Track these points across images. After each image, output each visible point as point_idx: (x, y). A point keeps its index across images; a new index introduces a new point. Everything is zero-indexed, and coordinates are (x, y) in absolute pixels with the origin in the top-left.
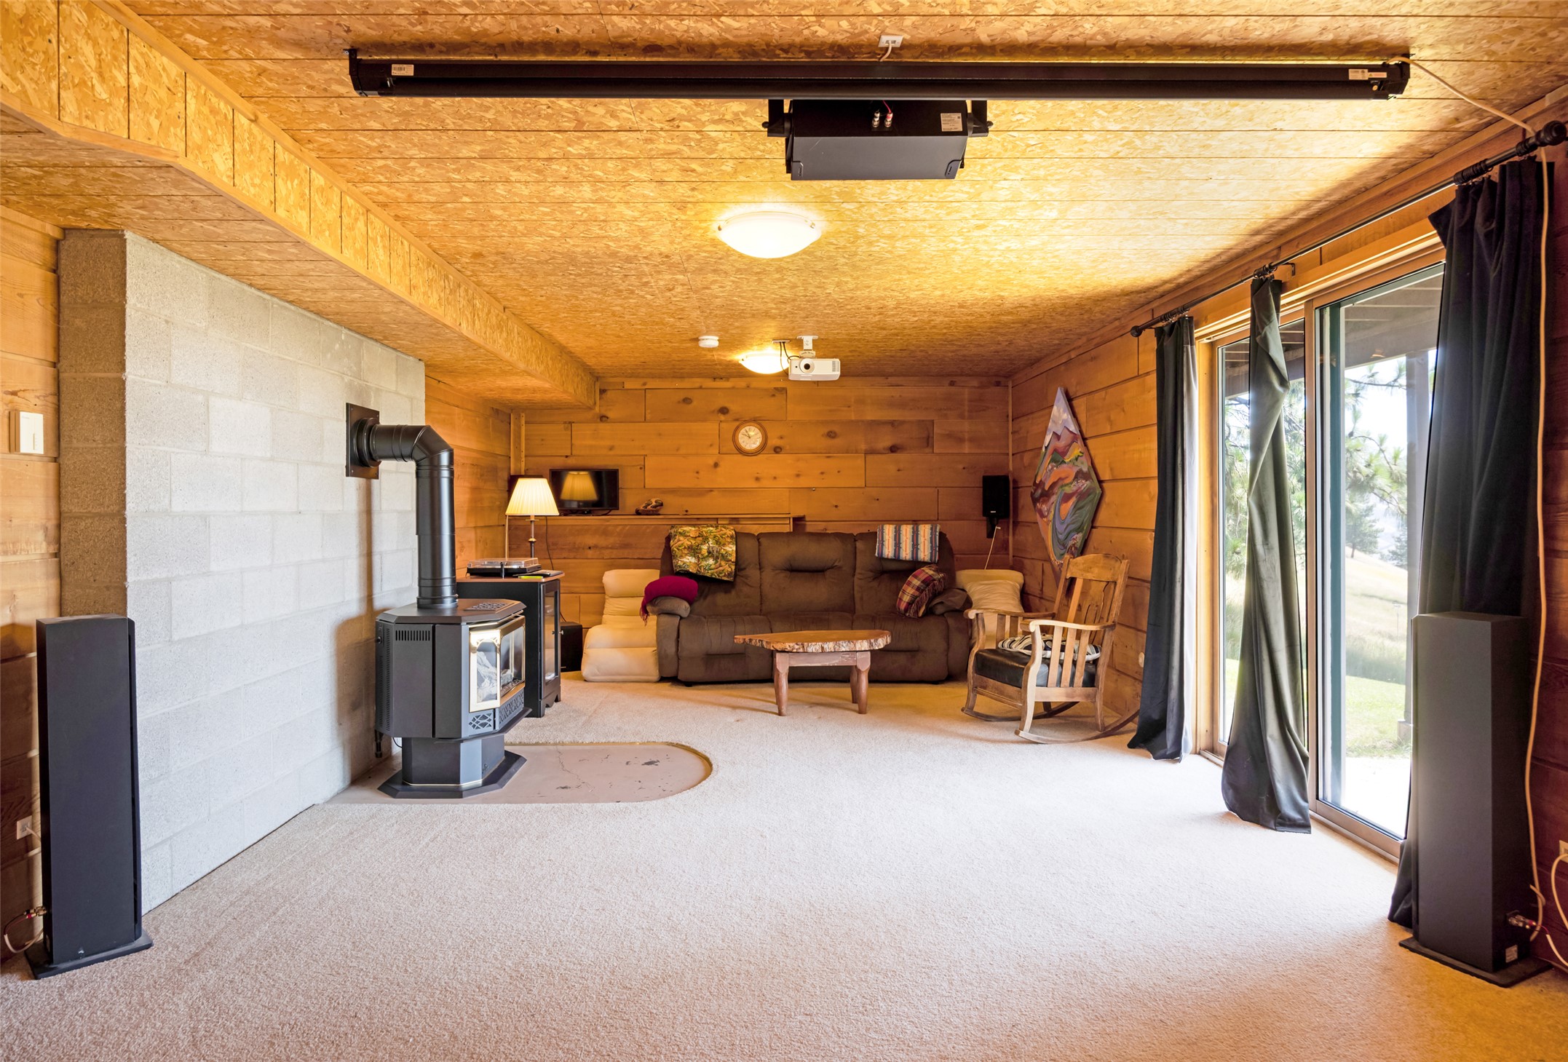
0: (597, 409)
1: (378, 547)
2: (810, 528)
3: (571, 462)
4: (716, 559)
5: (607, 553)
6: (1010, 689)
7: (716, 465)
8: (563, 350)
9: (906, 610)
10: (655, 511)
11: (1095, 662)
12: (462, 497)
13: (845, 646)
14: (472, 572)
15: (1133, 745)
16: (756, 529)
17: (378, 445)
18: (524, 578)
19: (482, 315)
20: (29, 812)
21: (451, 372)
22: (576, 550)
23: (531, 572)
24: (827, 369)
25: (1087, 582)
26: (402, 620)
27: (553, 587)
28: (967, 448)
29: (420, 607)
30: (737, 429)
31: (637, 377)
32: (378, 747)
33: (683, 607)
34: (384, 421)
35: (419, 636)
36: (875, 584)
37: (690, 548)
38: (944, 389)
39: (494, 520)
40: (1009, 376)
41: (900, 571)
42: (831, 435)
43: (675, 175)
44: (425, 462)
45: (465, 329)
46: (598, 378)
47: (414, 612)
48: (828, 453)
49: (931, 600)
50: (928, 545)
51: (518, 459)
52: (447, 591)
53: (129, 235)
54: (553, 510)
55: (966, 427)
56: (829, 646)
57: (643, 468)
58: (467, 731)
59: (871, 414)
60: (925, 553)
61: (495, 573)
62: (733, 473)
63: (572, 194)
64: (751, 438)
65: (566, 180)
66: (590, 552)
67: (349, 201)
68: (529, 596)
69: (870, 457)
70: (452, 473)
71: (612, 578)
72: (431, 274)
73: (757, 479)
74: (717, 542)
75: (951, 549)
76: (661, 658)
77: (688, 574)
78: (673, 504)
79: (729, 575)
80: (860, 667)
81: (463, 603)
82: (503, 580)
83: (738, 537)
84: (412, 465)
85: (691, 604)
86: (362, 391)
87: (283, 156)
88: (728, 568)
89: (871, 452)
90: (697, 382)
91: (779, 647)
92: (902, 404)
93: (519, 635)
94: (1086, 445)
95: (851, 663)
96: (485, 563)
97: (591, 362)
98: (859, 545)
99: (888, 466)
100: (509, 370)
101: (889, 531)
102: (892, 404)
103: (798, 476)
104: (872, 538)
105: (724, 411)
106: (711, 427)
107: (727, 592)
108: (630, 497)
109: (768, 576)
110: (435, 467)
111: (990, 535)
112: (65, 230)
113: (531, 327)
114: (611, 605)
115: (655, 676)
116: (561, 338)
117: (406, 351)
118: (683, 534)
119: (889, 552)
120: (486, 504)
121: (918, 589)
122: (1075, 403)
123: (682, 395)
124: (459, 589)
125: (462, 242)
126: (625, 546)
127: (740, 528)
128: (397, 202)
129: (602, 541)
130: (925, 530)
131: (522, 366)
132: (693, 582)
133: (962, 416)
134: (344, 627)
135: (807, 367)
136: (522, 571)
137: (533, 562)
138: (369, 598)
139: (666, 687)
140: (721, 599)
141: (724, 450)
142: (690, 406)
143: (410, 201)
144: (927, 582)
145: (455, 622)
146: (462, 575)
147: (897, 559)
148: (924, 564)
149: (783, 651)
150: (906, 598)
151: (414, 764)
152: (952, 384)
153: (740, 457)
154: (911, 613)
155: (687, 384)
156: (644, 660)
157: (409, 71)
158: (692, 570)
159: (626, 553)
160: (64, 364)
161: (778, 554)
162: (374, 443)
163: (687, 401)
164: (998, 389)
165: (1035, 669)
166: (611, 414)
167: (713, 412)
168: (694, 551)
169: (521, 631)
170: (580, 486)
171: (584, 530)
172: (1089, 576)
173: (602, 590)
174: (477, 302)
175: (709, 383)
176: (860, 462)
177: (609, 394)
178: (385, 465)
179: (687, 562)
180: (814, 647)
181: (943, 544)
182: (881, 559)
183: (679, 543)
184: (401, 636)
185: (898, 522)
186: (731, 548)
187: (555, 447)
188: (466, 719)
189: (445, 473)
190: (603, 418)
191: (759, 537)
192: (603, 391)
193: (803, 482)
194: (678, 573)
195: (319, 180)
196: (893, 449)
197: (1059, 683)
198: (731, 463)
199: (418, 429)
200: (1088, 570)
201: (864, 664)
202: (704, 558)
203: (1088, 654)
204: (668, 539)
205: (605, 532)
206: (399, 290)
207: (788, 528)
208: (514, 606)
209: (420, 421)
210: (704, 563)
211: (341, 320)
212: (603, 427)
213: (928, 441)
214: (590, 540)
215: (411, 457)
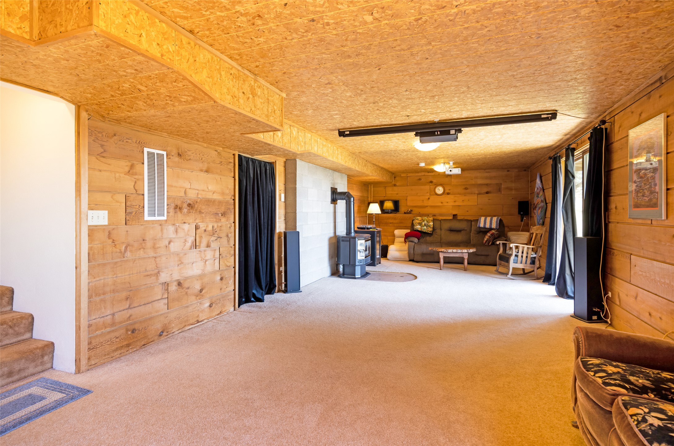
0: (393, 183)
1: (337, 221)
2: (459, 218)
3: (386, 198)
4: (427, 227)
5: (396, 225)
6: (506, 264)
7: (429, 199)
8: (382, 168)
9: (485, 243)
10: (410, 212)
11: (535, 258)
12: (356, 209)
13: (459, 251)
14: (358, 228)
15: (544, 281)
16: (440, 218)
17: (337, 197)
18: (371, 230)
19: (361, 164)
20: (282, 266)
21: (353, 176)
22: (387, 224)
23: (374, 228)
24: (457, 171)
25: (537, 234)
26: (343, 237)
27: (379, 232)
28: (513, 192)
29: (346, 235)
30: (435, 188)
31: (405, 173)
32: (337, 268)
33: (416, 240)
34: (339, 191)
35: (347, 241)
36: (477, 235)
37: (419, 223)
38: (505, 173)
39: (364, 215)
40: (528, 168)
41: (484, 231)
42: (466, 189)
43: (401, 138)
44: (348, 200)
45: (357, 169)
46: (393, 174)
47: (345, 236)
48: (465, 194)
49: (493, 240)
50: (495, 223)
51: (371, 197)
52: (353, 231)
53: (297, 160)
54: (379, 212)
55: (513, 185)
56: (455, 251)
57: (407, 200)
58: (357, 264)
59: (480, 181)
60: (494, 226)
61: (364, 228)
62: (435, 201)
63: (379, 142)
64: (440, 190)
65: (378, 141)
66: (391, 224)
67: (335, 147)
68: (373, 234)
69: (479, 195)
70: (354, 203)
71: (397, 232)
72: (350, 157)
73: (442, 203)
74: (427, 222)
75: (504, 225)
76: (409, 254)
77: (418, 231)
78: (416, 210)
79: (431, 231)
80: (464, 257)
81: (356, 234)
82: (366, 230)
83: (434, 220)
84: (345, 201)
85: (419, 240)
86: (334, 184)
87: (324, 143)
88: (430, 229)
89: (479, 194)
90: (423, 174)
91: (440, 250)
92: (491, 178)
93: (369, 243)
94: (544, 191)
95: (462, 256)
96: (361, 226)
97: (391, 170)
98: (473, 223)
99: (485, 199)
100: (367, 175)
101: (483, 219)
102: (487, 178)
103: (455, 202)
104: (477, 221)
105: (431, 182)
106: (427, 187)
107: (430, 236)
108: (402, 209)
109: (443, 232)
110: (350, 202)
111: (522, 221)
112: (286, 159)
113: (373, 164)
114: (397, 240)
115: (408, 259)
116: (382, 166)
117: (343, 173)
118: (417, 219)
119: (482, 225)
120: (362, 210)
121: (489, 237)
122: (542, 178)
123: (418, 178)
124: (356, 232)
125: (357, 151)
126: (401, 223)
127: (435, 218)
128: (343, 146)
129: (394, 221)
130: (495, 219)
131: (371, 174)
132: (419, 233)
133: (512, 182)
134: (330, 239)
135: (451, 171)
136: (371, 228)
137: (374, 226)
138: (335, 232)
139: (411, 262)
140: (428, 239)
141: (431, 194)
142: (421, 181)
143: (346, 146)
144: (492, 234)
145: (354, 238)
146: (356, 229)
147: (485, 228)
148: (493, 229)
149: (441, 252)
150: (486, 239)
151: (345, 271)
152: (508, 171)
153: (436, 196)
154: (487, 244)
155: (420, 174)
156: (404, 254)
157: (348, 133)
158: (419, 230)
159: (401, 225)
160: (286, 184)
161: (446, 226)
162: (336, 196)
163: (420, 179)
164: (525, 172)
165: (512, 258)
166: (397, 184)
167: (428, 183)
168: (420, 224)
169: (370, 242)
170: (389, 205)
171: (389, 218)
172: (537, 232)
173: (394, 235)
174: (360, 161)
175: (427, 174)
176: (476, 197)
177: (397, 178)
178: (339, 201)
179: (418, 227)
180: (450, 251)
181: (501, 222)
182: (479, 227)
183: (416, 222)
184: (343, 241)
185: (486, 216)
186: (431, 224)
187: (381, 193)
188: (357, 261)
189: (352, 203)
190: (395, 185)
191: (440, 221)
192: (395, 177)
193: (457, 204)
194: (415, 230)
195: (329, 145)
196: (487, 193)
197: (521, 263)
198: (433, 198)
199: (346, 192)
200: (537, 230)
201: (466, 257)
202: (423, 226)
203: (532, 255)
204: (413, 221)
205: (395, 219)
206: (343, 163)
207: (451, 218)
208: (368, 236)
209: (346, 190)
210: (423, 228)
211: (330, 169)
212: (395, 188)
213: (500, 190)
214: (391, 221)
215: (345, 199)
